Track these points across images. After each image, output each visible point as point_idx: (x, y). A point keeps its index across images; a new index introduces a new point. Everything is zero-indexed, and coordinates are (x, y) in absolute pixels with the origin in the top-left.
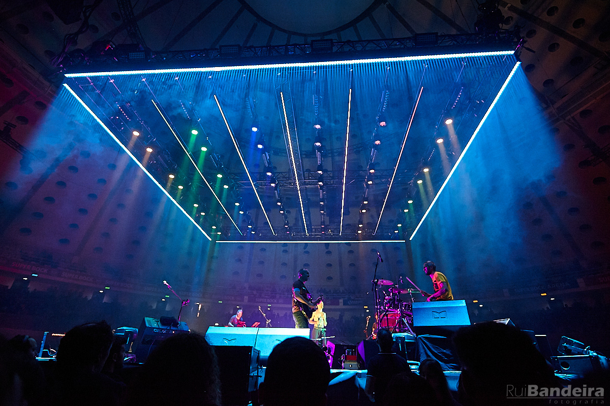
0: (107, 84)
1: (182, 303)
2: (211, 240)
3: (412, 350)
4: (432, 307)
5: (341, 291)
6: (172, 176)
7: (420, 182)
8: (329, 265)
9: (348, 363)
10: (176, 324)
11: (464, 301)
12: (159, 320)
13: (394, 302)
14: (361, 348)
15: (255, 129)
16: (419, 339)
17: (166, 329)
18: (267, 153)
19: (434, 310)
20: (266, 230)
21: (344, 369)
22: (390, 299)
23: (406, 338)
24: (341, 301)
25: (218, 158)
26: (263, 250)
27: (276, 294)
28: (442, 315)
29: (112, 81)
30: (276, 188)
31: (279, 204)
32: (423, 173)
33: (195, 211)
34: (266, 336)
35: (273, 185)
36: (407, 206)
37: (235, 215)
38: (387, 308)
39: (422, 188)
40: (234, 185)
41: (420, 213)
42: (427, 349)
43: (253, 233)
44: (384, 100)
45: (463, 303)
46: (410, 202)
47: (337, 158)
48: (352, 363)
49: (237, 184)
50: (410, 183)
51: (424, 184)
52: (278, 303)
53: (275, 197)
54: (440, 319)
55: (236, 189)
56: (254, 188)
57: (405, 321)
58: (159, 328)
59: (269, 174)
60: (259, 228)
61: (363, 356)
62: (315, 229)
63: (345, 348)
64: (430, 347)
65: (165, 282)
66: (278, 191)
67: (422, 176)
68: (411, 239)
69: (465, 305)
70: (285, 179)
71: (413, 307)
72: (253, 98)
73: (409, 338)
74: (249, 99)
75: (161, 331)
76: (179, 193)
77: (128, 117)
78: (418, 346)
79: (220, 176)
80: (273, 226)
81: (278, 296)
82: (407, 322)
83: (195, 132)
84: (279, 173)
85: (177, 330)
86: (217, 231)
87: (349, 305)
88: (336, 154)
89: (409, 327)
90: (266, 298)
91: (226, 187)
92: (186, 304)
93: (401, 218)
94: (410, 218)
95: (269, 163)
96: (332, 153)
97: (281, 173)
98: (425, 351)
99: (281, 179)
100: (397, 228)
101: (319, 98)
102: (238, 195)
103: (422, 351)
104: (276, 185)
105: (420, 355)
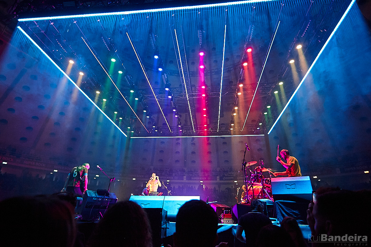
0: (49, 26)
1: (110, 180)
2: (127, 136)
3: (271, 211)
4: (285, 181)
5: (218, 171)
6: (98, 92)
7: (276, 92)
8: (209, 153)
9: (226, 219)
10: (108, 194)
11: (308, 177)
12: (96, 192)
13: (257, 178)
14: (235, 210)
15: (156, 57)
16: (276, 203)
17: (101, 198)
18: (165, 74)
19: (287, 183)
20: (165, 129)
21: (223, 223)
22: (255, 176)
23: (267, 202)
24: (218, 177)
25: (131, 79)
26: (162, 142)
27: (172, 173)
28: (293, 186)
29: (52, 24)
30: (172, 99)
31: (174, 110)
32: (279, 86)
33: (115, 116)
34: (170, 201)
35: (170, 97)
36: (266, 110)
37: (144, 119)
38: (252, 182)
39: (278, 96)
40: (142, 98)
41: (276, 115)
42: (282, 210)
43: (157, 131)
44: (250, 32)
45: (308, 178)
46: (269, 107)
47: (215, 76)
48: (229, 219)
49: (145, 97)
50: (269, 93)
51: (279, 94)
52: (174, 179)
53: (171, 105)
54: (290, 190)
55: (144, 100)
56: (156, 99)
57: (266, 191)
58: (96, 197)
59: (167, 89)
60: (161, 128)
61: (236, 215)
62: (200, 127)
63: (223, 209)
64: (284, 209)
65: (98, 166)
66: (174, 101)
67: (278, 88)
68: (268, 134)
69: (309, 179)
70: (178, 93)
71: (272, 181)
72: (154, 34)
73: (269, 202)
74: (151, 35)
75: (98, 199)
76: (104, 104)
77: (65, 50)
78: (275, 208)
79: (132, 91)
80: (170, 126)
81: (174, 174)
82: (267, 192)
83: (113, 60)
84: (174, 88)
85: (108, 198)
86: (131, 130)
87: (223, 180)
88: (213, 74)
89: (268, 195)
90: (165, 176)
91: (137, 99)
92: (112, 181)
93: (261, 118)
94: (268, 118)
95: (167, 82)
96: (211, 72)
97: (175, 88)
98: (281, 211)
99: (176, 92)
100: (259, 126)
101: (203, 33)
102: (145, 105)
103: (278, 211)
104: (172, 97)
105: (277, 215)
